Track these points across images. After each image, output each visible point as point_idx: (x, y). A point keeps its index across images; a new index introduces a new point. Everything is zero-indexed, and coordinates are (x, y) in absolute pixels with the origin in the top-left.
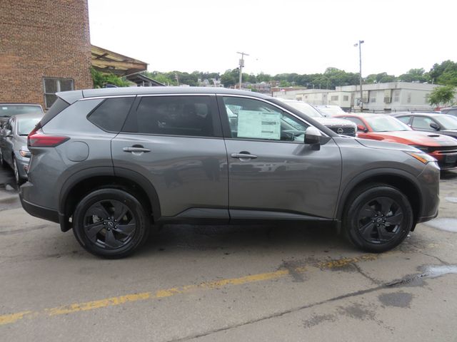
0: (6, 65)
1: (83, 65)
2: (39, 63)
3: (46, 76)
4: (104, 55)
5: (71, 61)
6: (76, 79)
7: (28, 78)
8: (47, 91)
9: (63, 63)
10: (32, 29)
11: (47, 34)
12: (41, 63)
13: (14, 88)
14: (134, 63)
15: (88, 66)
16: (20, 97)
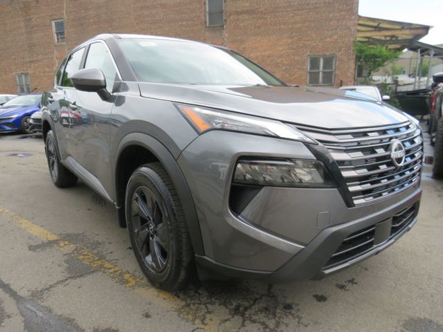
0: (280, 48)
1: (347, 39)
2: (307, 43)
3: (311, 54)
4: (377, 25)
5: (335, 37)
6: (338, 54)
7: (296, 58)
8: (311, 69)
9: (328, 39)
10: (303, 12)
11: (317, 14)
12: (309, 42)
13: (284, 68)
14: (410, 29)
15: (352, 39)
16: (288, 75)
